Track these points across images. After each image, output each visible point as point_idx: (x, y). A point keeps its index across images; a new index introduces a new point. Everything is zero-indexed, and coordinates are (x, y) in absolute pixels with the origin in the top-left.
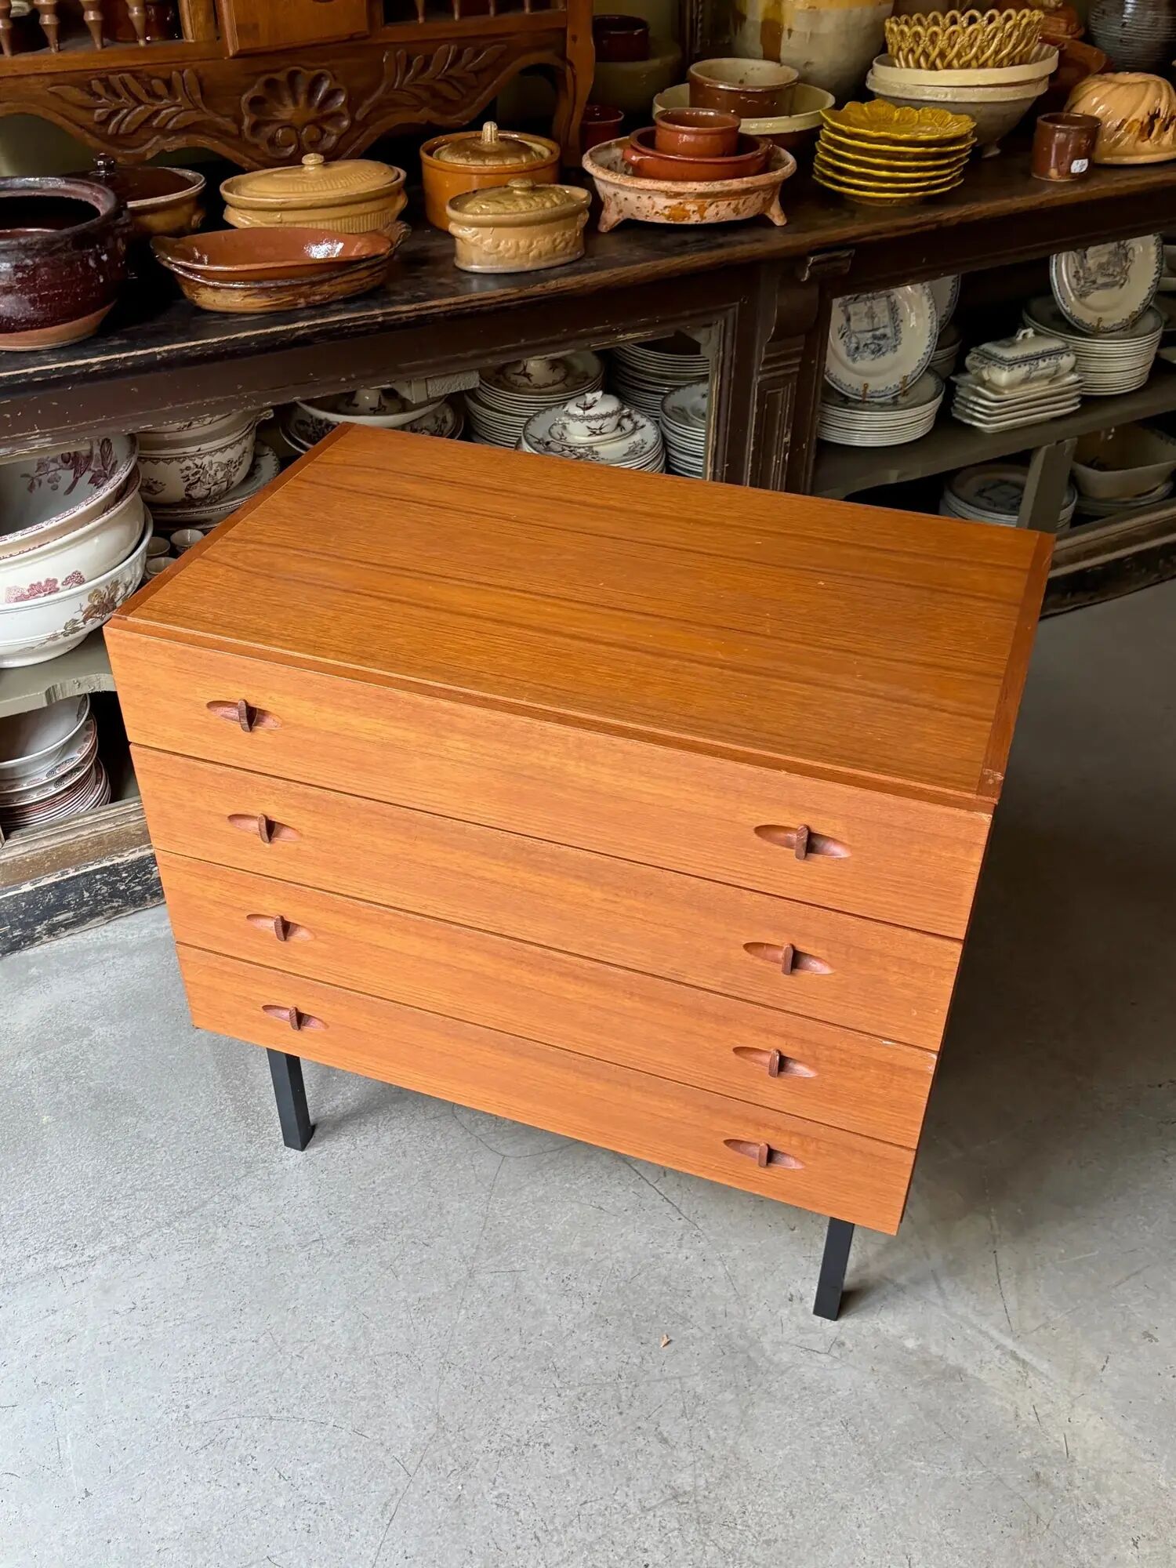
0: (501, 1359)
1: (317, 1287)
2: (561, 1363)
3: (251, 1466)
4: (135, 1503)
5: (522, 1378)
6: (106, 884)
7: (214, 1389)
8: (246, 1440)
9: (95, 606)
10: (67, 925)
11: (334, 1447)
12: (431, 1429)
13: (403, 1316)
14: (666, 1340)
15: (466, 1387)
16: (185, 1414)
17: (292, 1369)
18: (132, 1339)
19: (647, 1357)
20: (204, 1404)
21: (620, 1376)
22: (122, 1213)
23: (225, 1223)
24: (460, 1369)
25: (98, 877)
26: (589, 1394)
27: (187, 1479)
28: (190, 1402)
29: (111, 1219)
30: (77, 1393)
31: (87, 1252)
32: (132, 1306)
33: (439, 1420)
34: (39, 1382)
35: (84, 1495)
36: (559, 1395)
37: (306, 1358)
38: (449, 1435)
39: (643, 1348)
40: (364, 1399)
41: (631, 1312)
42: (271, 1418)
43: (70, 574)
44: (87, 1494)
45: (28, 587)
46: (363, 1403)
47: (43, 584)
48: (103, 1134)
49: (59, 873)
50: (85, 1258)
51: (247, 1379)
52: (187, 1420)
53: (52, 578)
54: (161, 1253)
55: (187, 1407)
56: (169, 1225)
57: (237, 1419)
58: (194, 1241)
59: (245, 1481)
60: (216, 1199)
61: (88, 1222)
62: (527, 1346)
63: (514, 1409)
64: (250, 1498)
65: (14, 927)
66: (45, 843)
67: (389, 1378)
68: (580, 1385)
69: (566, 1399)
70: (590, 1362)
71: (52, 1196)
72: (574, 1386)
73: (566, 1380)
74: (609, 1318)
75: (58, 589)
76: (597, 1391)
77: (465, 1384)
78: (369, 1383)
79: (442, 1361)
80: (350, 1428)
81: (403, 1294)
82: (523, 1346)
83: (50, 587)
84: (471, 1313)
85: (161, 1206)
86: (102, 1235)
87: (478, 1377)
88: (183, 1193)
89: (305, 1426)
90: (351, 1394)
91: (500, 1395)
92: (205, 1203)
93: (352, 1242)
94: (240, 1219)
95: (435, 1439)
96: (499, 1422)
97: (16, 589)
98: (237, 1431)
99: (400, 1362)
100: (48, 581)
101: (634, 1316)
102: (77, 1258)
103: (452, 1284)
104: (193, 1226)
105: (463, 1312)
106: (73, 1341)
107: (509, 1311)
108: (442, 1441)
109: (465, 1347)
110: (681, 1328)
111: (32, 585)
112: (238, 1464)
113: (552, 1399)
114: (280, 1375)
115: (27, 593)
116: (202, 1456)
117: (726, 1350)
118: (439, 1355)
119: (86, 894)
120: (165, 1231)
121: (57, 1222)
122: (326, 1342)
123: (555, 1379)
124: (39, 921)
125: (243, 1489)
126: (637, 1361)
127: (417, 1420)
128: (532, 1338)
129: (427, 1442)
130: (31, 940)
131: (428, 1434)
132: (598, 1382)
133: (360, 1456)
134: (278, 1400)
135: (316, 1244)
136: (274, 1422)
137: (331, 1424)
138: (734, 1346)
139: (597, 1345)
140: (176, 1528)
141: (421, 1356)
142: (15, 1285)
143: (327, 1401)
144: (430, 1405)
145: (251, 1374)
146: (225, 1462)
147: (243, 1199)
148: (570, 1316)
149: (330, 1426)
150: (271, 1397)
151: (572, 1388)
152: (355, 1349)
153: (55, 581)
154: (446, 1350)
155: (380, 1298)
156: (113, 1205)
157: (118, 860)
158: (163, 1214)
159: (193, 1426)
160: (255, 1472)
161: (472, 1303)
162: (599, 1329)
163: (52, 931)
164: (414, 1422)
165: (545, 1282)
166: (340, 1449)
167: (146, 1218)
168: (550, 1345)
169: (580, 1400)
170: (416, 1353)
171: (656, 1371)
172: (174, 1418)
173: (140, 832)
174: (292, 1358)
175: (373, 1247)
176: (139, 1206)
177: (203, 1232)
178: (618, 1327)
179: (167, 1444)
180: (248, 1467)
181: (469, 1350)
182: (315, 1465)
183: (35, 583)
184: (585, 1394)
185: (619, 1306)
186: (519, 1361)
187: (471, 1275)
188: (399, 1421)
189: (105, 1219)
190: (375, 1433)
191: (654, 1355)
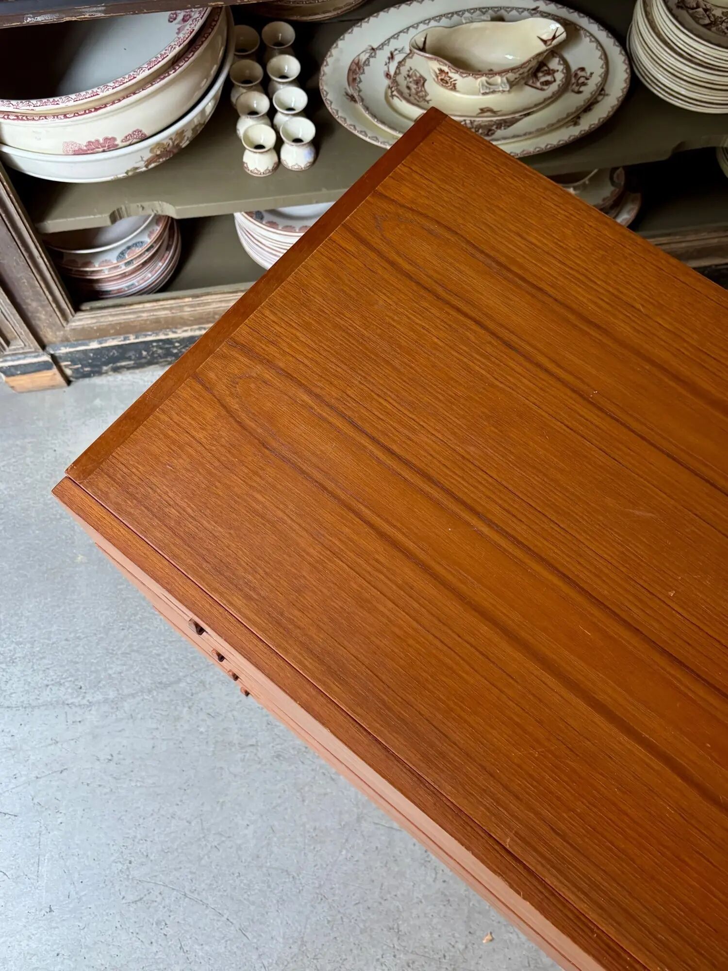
0: (360, 906)
1: (244, 790)
2: (404, 928)
3: (164, 932)
4: (80, 929)
5: (371, 930)
6: (161, 348)
7: (152, 854)
8: (164, 907)
9: (157, 155)
10: (128, 368)
11: (223, 938)
12: (295, 949)
13: (299, 839)
14: (489, 937)
15: (329, 922)
16: (128, 868)
17: (209, 857)
18: (105, 787)
19: (470, 946)
20: (142, 864)
21: (445, 956)
22: (119, 669)
23: (190, 704)
24: (329, 903)
25: (155, 344)
26: (417, 963)
27: (118, 926)
28: (133, 859)
29: (110, 672)
30: (59, 821)
31: (89, 697)
32: (110, 758)
33: (304, 943)
34: (36, 801)
35: (48, 910)
36: (395, 956)
37: (221, 851)
38: (305, 960)
39: (470, 937)
40: (253, 903)
41: (470, 901)
42: (185, 895)
43: (131, 133)
44: (51, 911)
45: (85, 143)
46: (252, 908)
47: (101, 141)
48: (119, 587)
49: (122, 338)
50: (85, 702)
51: (176, 854)
52: (128, 873)
53: (110, 136)
54: (139, 716)
55: (130, 862)
56: (150, 691)
57: (163, 887)
58: (164, 713)
59: (157, 942)
60: (188, 679)
61: (93, 669)
62: (383, 902)
63: (359, 955)
64: (157, 957)
65: (83, 366)
66: (111, 319)
67: (276, 892)
68: (412, 952)
69: (398, 961)
70: (426, 934)
71: (72, 635)
72: (408, 951)
73: (404, 944)
74: (451, 899)
75: (117, 145)
76: (424, 963)
77: (329, 919)
78: (259, 890)
79: (318, 891)
80: (238, 926)
81: (304, 819)
82: (380, 900)
83: (110, 145)
84: (349, 855)
85: (147, 672)
86: (101, 685)
87: (339, 916)
88: (166, 666)
89: (207, 912)
90: (246, 896)
91: (351, 940)
92: (179, 680)
93: (278, 756)
94: (202, 704)
95: (295, 959)
96: (345, 963)
97: (73, 143)
98: (160, 897)
99: (287, 880)
100: (106, 139)
101: (471, 905)
102: (79, 699)
103: (343, 823)
104: (167, 699)
105: (344, 852)
106: (65, 773)
107: (378, 864)
108: (300, 963)
109: (337, 885)
110: (503, 929)
111: (89, 142)
112: (154, 925)
113: (388, 959)
114: (200, 859)
115: (85, 148)
116: (131, 909)
117: (532, 962)
118: (317, 885)
119: (144, 353)
120: (146, 697)
121: (72, 661)
122: (239, 842)
123: (395, 939)
124: (106, 364)
125: (154, 949)
126: (461, 946)
127: (286, 936)
128: (388, 896)
129: (289, 959)
130: (100, 373)
131: (291, 953)
132: (427, 955)
133: (239, 952)
134: (194, 881)
135: (251, 749)
136: (187, 899)
137: (226, 916)
138: (539, 961)
139: (435, 921)
140: (103, 963)
141: (303, 881)
142: (33, 707)
143: (227, 896)
144: (299, 928)
145: (180, 851)
146: (146, 920)
147: (208, 686)
148: (423, 886)
149: (224, 919)
150: (190, 876)
151: (406, 953)
152: (258, 857)
153: (114, 139)
154: (322, 883)
155: (287, 817)
156: (114, 659)
157: (171, 336)
158: (147, 681)
159: (130, 881)
160: (164, 936)
161: (353, 846)
162: (441, 906)
163: (116, 370)
164: (284, 938)
165: (412, 847)
166: (226, 941)
167: (134, 679)
168: (400, 907)
169: (409, 966)
170: (301, 876)
171: (473, 963)
172: (120, 869)
173: (192, 319)
174: (211, 847)
175: (293, 767)
176: (132, 667)
177: (173, 707)
178: (456, 910)
179: (110, 890)
180: (161, 931)
181: (339, 889)
182: (207, 948)
183: (93, 140)
184: (413, 962)
185: (462, 892)
186: (373, 914)
187: (359, 819)
188: (274, 933)
189: (105, 670)
190: (254, 937)
191: (476, 946)
